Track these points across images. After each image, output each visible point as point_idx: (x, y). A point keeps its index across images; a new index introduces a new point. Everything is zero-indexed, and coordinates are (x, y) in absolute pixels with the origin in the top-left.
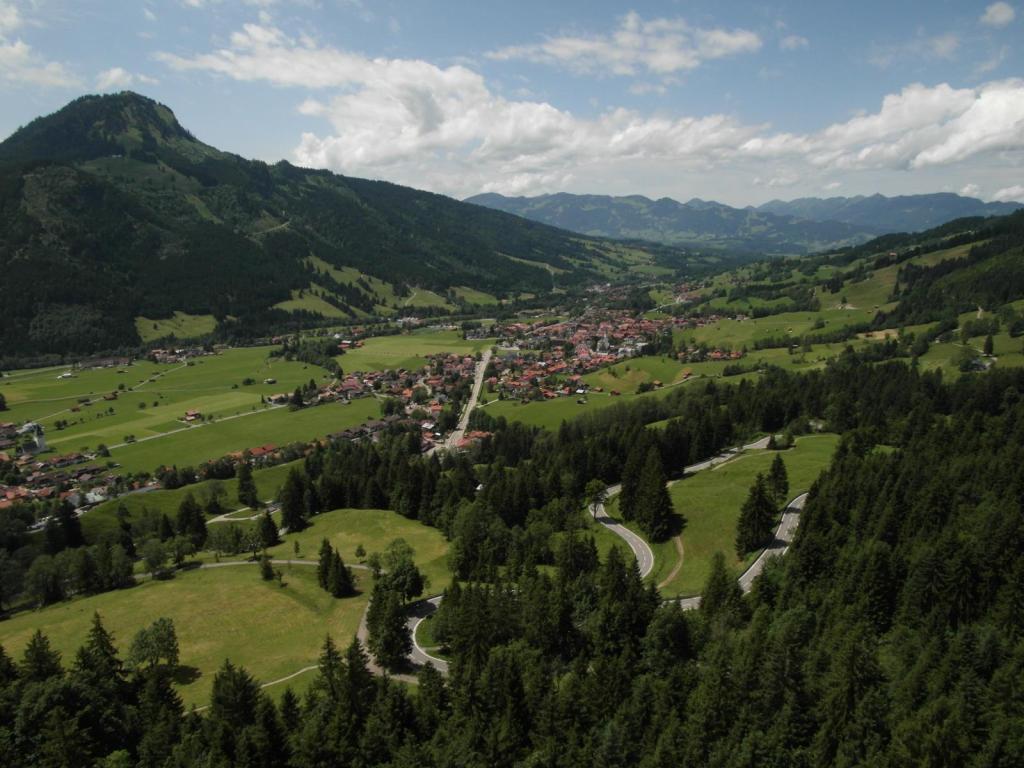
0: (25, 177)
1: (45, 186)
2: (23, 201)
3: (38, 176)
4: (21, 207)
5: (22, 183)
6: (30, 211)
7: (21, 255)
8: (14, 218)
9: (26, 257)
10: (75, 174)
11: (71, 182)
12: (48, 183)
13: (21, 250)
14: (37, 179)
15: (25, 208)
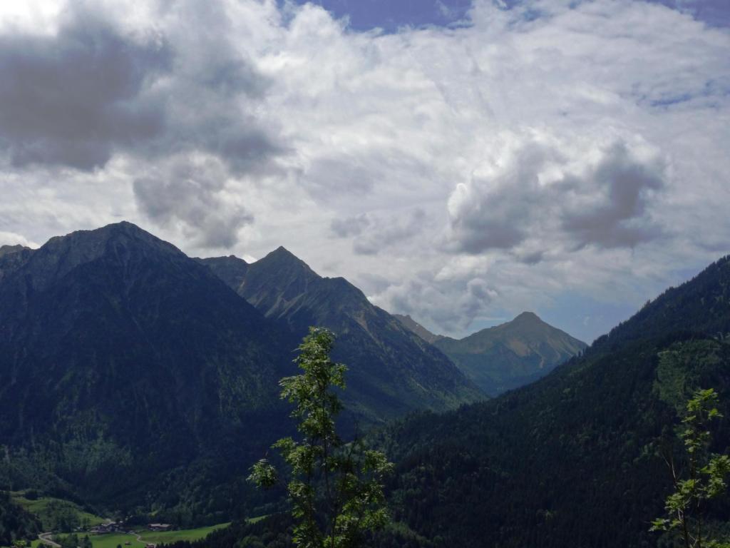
0: (659, 354)
1: (683, 364)
2: (656, 384)
3: (676, 352)
4: (654, 391)
5: (655, 360)
6: (663, 395)
7: (651, 451)
8: (644, 405)
9: (657, 454)
10: (718, 348)
11: (714, 359)
12: (686, 362)
13: (651, 444)
14: (674, 356)
15: (658, 391)
